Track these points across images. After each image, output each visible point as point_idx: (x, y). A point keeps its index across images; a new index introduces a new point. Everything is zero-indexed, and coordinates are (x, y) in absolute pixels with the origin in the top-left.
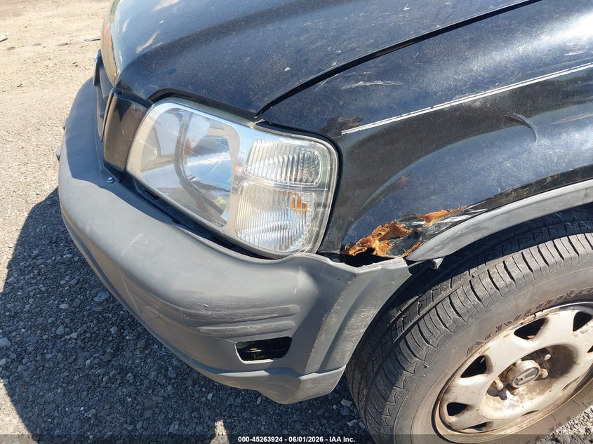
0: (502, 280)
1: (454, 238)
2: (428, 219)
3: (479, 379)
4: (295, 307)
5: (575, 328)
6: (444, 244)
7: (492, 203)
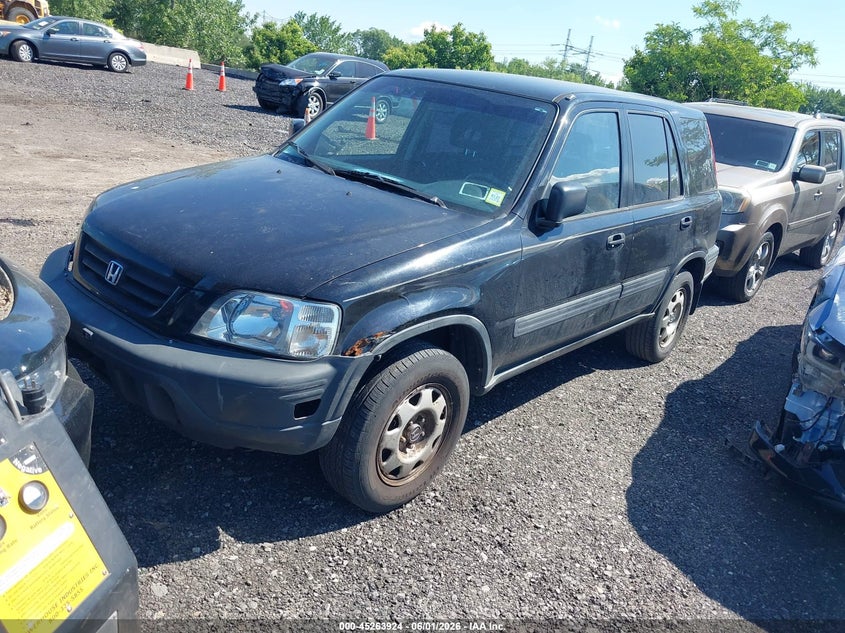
0: (403, 369)
1: (386, 345)
2: (376, 336)
3: (396, 430)
4: (325, 380)
5: (434, 401)
6: (382, 348)
7: (398, 329)
